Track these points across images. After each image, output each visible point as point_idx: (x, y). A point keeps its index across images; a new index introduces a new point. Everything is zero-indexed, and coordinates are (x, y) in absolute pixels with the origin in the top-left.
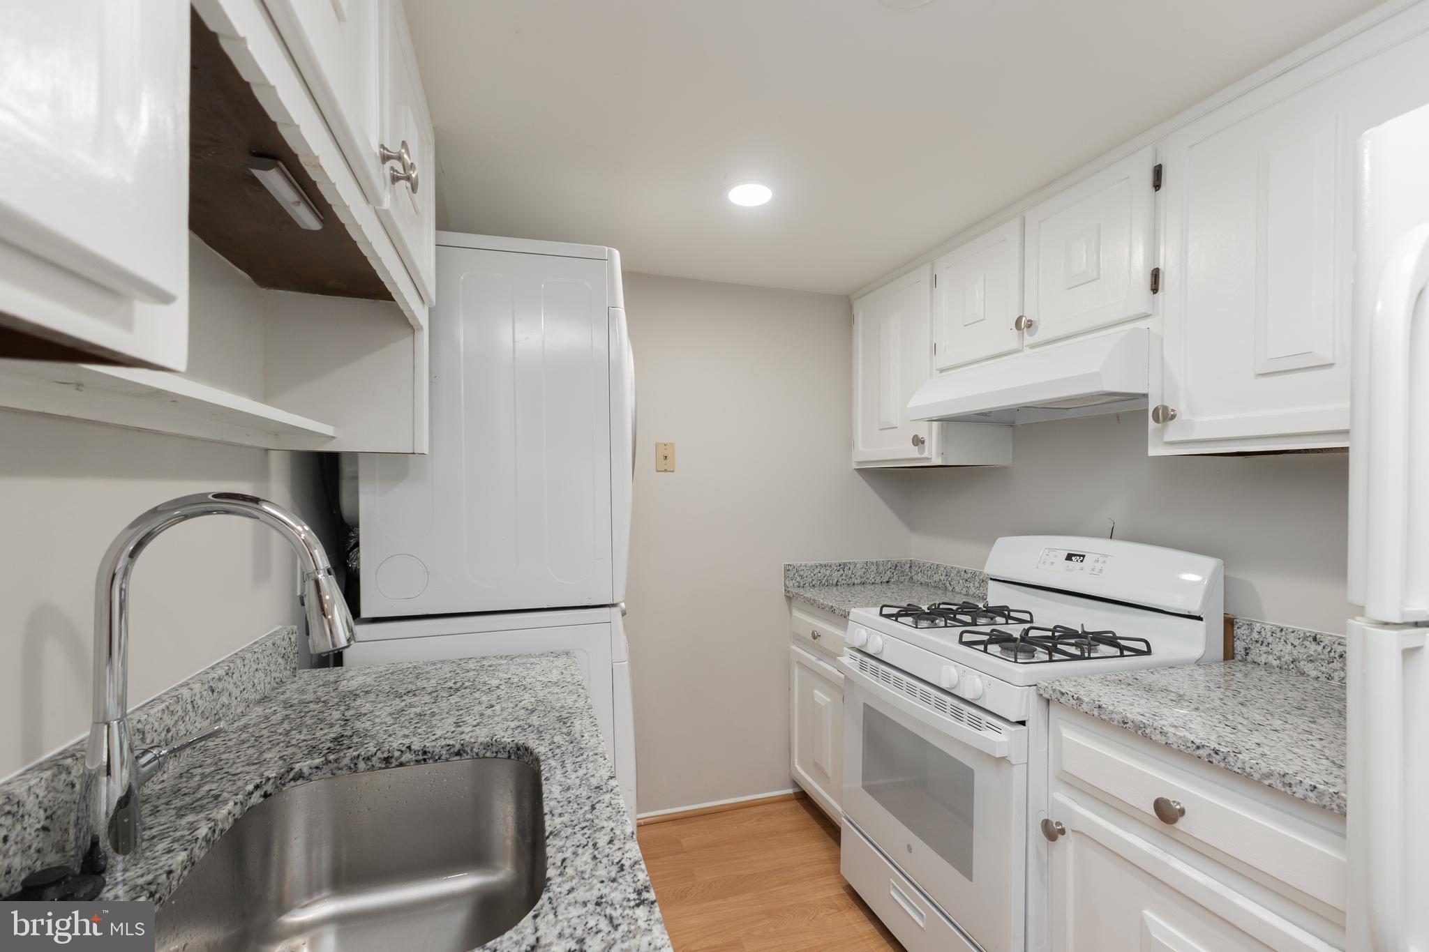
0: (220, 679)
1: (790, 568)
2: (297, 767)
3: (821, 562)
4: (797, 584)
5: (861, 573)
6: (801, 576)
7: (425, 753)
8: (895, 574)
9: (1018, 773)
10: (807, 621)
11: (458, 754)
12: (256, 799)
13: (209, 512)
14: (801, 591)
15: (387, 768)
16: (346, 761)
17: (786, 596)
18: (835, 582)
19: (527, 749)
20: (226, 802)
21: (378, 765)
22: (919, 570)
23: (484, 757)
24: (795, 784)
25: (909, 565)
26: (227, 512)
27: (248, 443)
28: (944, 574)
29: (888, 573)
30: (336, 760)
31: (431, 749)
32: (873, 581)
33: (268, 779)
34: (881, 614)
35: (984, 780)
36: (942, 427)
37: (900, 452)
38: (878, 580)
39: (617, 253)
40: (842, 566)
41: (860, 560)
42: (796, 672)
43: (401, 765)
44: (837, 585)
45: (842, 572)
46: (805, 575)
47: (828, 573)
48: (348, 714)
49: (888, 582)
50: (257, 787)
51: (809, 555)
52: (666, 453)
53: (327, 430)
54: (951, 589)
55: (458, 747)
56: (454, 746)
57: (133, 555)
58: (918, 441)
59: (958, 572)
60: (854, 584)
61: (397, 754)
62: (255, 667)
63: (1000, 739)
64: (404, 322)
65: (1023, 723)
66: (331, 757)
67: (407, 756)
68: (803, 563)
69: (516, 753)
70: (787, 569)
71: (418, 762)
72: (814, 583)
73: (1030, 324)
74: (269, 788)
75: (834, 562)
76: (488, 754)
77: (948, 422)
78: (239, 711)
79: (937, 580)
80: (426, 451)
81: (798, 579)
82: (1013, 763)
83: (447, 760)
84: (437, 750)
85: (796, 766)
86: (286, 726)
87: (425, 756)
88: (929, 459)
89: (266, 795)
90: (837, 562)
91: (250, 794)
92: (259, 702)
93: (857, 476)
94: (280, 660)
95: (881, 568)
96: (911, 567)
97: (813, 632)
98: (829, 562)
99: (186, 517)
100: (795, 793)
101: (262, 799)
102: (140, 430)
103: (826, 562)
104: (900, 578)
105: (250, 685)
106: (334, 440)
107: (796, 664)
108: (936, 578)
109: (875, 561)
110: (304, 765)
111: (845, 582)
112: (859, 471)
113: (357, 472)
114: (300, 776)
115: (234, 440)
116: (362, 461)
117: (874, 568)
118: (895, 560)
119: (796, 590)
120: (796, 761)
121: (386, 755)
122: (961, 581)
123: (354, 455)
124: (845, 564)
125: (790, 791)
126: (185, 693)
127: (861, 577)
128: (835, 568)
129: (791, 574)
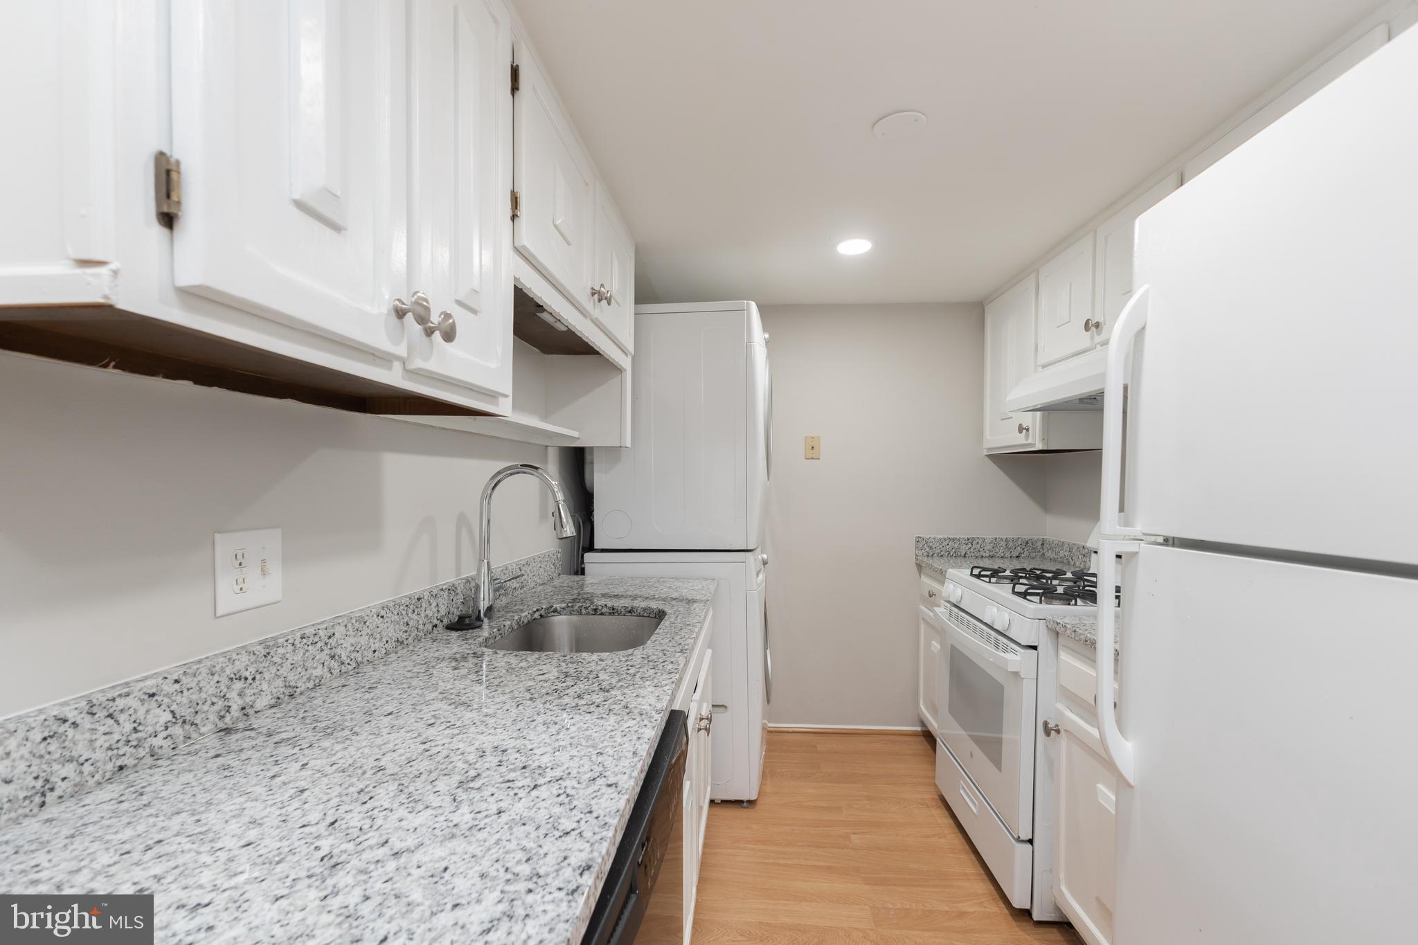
0: (524, 565)
1: (920, 540)
2: (555, 606)
3: (950, 537)
4: (926, 554)
5: (990, 547)
6: (931, 548)
7: (613, 609)
8: (1026, 550)
9: (1028, 687)
10: (928, 583)
11: (630, 612)
12: (537, 615)
13: (518, 473)
14: (930, 561)
15: (595, 614)
16: (576, 608)
17: (917, 564)
18: (963, 554)
19: (663, 612)
20: (525, 612)
21: (591, 612)
22: (1049, 547)
23: (643, 616)
24: (923, 724)
25: (1041, 543)
26: (524, 473)
27: (537, 442)
28: (1068, 550)
29: (1019, 548)
30: (572, 606)
31: (616, 608)
32: (1002, 555)
33: (542, 608)
34: (971, 574)
35: (1009, 693)
36: (1043, 416)
37: (1012, 440)
38: (1008, 554)
39: (753, 305)
40: (971, 541)
41: (989, 536)
42: (922, 627)
43: (602, 614)
44: (965, 556)
45: (970, 546)
46: (934, 546)
47: (956, 545)
48: (581, 592)
49: (1017, 557)
50: (537, 610)
51: (937, 530)
52: (813, 444)
53: (575, 434)
54: (1072, 563)
55: (630, 608)
56: (628, 607)
57: (493, 488)
58: (1021, 429)
59: (1078, 548)
60: (982, 557)
61: (600, 608)
62: (539, 565)
63: (1016, 659)
64: (615, 368)
65: (1035, 648)
66: (570, 605)
67: (604, 610)
68: (932, 536)
69: (658, 614)
70: (918, 540)
71: (610, 614)
72: (942, 553)
73: (1097, 325)
74: (542, 612)
75: (962, 536)
76: (645, 614)
77: (1048, 410)
78: (532, 586)
79: (1063, 556)
80: (628, 444)
81: (927, 550)
82: (1022, 676)
83: (624, 615)
84: (620, 609)
85: (921, 706)
86: (552, 593)
87: (613, 611)
88: (1034, 445)
89: (541, 616)
90: (966, 537)
91: (535, 612)
92: (542, 584)
93: (988, 461)
94: (552, 566)
95: (1011, 544)
96: (1043, 544)
97: (929, 592)
98: (958, 537)
99: (511, 474)
100: (922, 731)
101: (539, 617)
102: (493, 437)
103: (953, 537)
104: (1031, 554)
105: (537, 574)
106: (579, 440)
107: (922, 621)
108: (1062, 554)
109: (1004, 537)
110: (558, 606)
111: (973, 555)
112: (989, 456)
113: (593, 459)
114: (556, 611)
115: (532, 441)
116: (596, 453)
117: (1003, 543)
118: (1027, 537)
119: (925, 559)
120: (921, 703)
121: (595, 607)
122: (1080, 557)
123: (592, 448)
124: (973, 539)
125: (919, 729)
126: (510, 568)
127: (990, 551)
128: (964, 542)
129: (921, 545)
